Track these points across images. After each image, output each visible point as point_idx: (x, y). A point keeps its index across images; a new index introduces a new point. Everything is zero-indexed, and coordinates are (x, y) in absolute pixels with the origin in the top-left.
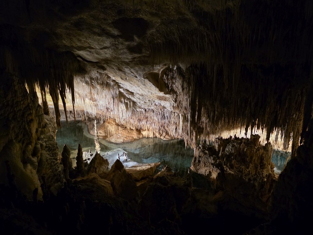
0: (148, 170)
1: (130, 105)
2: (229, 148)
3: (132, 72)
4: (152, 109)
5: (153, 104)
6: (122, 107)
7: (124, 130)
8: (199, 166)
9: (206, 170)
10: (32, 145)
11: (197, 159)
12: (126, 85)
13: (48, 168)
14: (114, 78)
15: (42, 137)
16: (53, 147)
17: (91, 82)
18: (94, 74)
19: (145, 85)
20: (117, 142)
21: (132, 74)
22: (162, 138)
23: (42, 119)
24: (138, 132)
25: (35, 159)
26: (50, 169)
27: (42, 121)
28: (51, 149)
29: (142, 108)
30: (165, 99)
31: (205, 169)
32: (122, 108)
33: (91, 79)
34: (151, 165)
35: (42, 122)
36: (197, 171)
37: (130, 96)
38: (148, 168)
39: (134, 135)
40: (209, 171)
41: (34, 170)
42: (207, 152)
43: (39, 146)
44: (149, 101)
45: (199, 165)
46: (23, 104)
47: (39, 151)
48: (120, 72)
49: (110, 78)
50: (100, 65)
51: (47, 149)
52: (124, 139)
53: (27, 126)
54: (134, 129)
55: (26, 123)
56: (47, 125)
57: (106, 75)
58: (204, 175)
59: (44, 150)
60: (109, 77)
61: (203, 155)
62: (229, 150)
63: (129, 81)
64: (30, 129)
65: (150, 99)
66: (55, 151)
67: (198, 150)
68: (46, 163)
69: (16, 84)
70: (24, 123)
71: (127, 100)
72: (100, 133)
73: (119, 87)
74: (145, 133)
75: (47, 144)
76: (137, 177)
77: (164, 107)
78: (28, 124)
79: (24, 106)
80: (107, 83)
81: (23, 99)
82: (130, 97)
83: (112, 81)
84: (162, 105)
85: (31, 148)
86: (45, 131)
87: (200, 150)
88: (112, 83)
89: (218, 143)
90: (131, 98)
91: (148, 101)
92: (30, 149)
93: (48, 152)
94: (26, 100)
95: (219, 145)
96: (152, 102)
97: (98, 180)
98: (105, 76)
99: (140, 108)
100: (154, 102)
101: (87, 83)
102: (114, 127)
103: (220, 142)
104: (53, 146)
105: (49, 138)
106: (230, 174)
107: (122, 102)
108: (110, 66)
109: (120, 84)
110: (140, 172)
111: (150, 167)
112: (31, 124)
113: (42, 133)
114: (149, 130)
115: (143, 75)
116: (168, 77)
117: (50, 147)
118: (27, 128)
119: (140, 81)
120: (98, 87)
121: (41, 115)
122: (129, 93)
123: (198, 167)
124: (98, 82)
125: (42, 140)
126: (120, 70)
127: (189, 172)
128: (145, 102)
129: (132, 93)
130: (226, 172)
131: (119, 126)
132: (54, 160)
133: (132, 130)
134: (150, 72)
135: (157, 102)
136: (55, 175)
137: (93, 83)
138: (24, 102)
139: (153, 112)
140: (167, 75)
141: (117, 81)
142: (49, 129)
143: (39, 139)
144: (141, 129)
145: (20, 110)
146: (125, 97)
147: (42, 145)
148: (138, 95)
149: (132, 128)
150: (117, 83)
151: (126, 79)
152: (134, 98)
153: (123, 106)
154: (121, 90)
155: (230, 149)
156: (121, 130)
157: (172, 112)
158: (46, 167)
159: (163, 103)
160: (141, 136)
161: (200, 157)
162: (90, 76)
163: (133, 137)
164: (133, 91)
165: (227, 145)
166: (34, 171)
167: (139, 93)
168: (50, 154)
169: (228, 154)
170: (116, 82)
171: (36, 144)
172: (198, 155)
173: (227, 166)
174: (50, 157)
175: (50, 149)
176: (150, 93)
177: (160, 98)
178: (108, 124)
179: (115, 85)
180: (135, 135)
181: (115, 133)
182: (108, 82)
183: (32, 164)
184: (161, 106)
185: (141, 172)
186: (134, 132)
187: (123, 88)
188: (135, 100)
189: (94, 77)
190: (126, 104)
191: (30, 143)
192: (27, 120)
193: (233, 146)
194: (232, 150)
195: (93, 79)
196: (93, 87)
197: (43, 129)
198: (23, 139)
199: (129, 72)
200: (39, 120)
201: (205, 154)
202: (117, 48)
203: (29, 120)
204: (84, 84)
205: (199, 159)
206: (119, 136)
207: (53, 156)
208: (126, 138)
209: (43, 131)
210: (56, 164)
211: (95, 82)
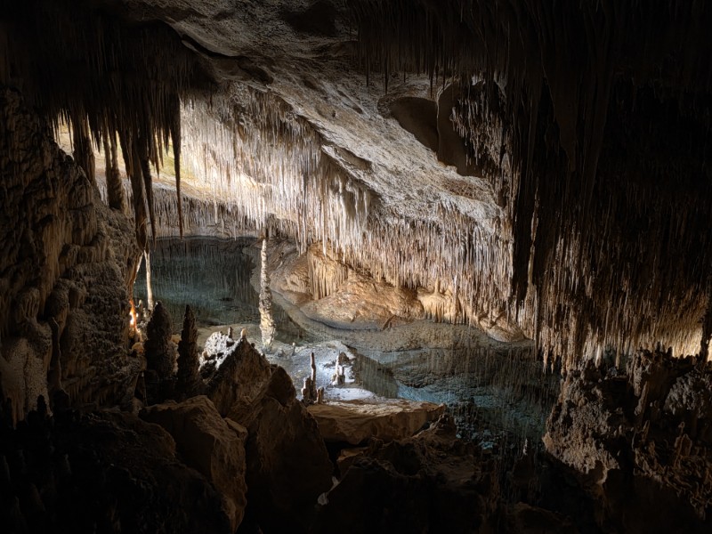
0: (389, 419)
1: (361, 203)
2: (680, 393)
3: (341, 94)
4: (434, 224)
5: (435, 207)
6: (337, 205)
7: (363, 283)
8: (567, 437)
9: (587, 456)
10: (40, 289)
11: (564, 412)
12: (341, 136)
13: (86, 360)
14: (300, 111)
15: (81, 269)
16: (110, 304)
17: (238, 120)
18: (243, 92)
19: (392, 138)
20: (336, 319)
21: (344, 99)
22: (484, 324)
23: (84, 219)
24: (406, 294)
25: (45, 330)
26: (91, 365)
27: (85, 224)
28: (102, 307)
29: (402, 217)
30: (469, 193)
31: (586, 450)
32: (337, 208)
33: (237, 108)
34: (411, 405)
35: (85, 228)
36: (558, 452)
37: (361, 172)
38: (392, 413)
39: (393, 303)
40: (596, 461)
41: (37, 357)
42: (599, 392)
43: (65, 294)
44: (420, 192)
45: (565, 434)
46: (27, 170)
47: (62, 309)
48: (311, 92)
49: (291, 108)
50: (253, 66)
51: (91, 305)
52: (358, 313)
53: (31, 233)
54: (395, 282)
55: (30, 225)
56: (100, 236)
57: (278, 98)
58: (578, 472)
59: (81, 307)
60: (286, 107)
61: (583, 400)
62: (681, 399)
63: (344, 122)
64: (42, 244)
65: (425, 189)
66: (116, 316)
67: (571, 380)
68: (82, 344)
69: (11, 113)
70: (23, 224)
71: (352, 185)
72: (292, 283)
73: (321, 140)
74: (429, 302)
75: (91, 294)
76: (347, 434)
77: (470, 221)
78: (35, 228)
79: (30, 177)
80: (283, 125)
81: (29, 156)
82: (359, 174)
83: (296, 120)
84: (462, 212)
85: (35, 296)
86: (90, 255)
87: (576, 382)
88: (297, 127)
89: (644, 368)
90: (362, 177)
91: (416, 194)
92: (33, 298)
93: (92, 316)
94: (39, 158)
95: (644, 375)
96: (431, 200)
97: (204, 418)
98: (277, 101)
99: (393, 214)
100: (435, 198)
101: (225, 121)
102: (331, 268)
103: (652, 365)
104: (110, 299)
105: (102, 275)
106: (649, 479)
107: (336, 190)
108: (281, 73)
109: (321, 131)
110: (359, 422)
111: (399, 410)
112: (46, 228)
113: (81, 258)
114: (443, 293)
115: (379, 105)
116: (465, 115)
117: (100, 301)
118: (32, 240)
119: (373, 123)
120: (258, 135)
121: (86, 206)
122: (356, 163)
123: (564, 439)
124: (255, 122)
125: (78, 280)
126: (309, 84)
127: (524, 451)
128: (408, 198)
129: (366, 164)
130: (636, 472)
131: (351, 267)
132: (108, 342)
133: (390, 285)
134: (399, 96)
135: (447, 199)
136: (104, 384)
137: (242, 124)
138: (31, 166)
139: (439, 231)
140: (463, 110)
141: (313, 121)
142: (108, 251)
143: (67, 274)
144: (419, 285)
145: (18, 187)
146: (346, 176)
147: (73, 293)
148: (385, 172)
149: (388, 279)
150: (313, 127)
151: (334, 116)
152: (373, 179)
153: (339, 204)
154: (329, 150)
155: (684, 397)
156: (352, 283)
157: (497, 238)
158: (80, 357)
159: (465, 205)
160: (416, 310)
161: (571, 405)
162: (232, 101)
163: (386, 309)
164: (365, 157)
165: (678, 379)
166: (38, 360)
167: (387, 164)
168: (99, 321)
169: (674, 411)
170: (310, 123)
171: (56, 287)
172: (567, 399)
173: (644, 451)
174: (97, 332)
175: (99, 306)
176: (417, 167)
177: (453, 188)
178: (316, 259)
179: (309, 133)
180: (395, 305)
181: (335, 288)
182: (285, 123)
183: (35, 340)
184: (459, 212)
185: (364, 420)
186: (393, 294)
187: (332, 143)
188: (376, 186)
189: (244, 103)
190: (349, 200)
191: (36, 283)
192: (34, 218)
193: (697, 386)
194: (691, 401)
195: (243, 110)
196: (245, 136)
197: (86, 249)
198: (15, 268)
199: (334, 92)
200: (77, 219)
201: (592, 398)
202: (253, 17)
203: (39, 217)
204: (218, 123)
205: (569, 412)
206: (343, 301)
207: (105, 330)
208: (365, 309)
209: (85, 254)
210: (114, 352)
211: (247, 119)
